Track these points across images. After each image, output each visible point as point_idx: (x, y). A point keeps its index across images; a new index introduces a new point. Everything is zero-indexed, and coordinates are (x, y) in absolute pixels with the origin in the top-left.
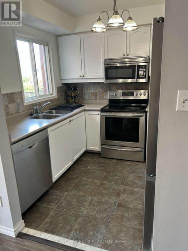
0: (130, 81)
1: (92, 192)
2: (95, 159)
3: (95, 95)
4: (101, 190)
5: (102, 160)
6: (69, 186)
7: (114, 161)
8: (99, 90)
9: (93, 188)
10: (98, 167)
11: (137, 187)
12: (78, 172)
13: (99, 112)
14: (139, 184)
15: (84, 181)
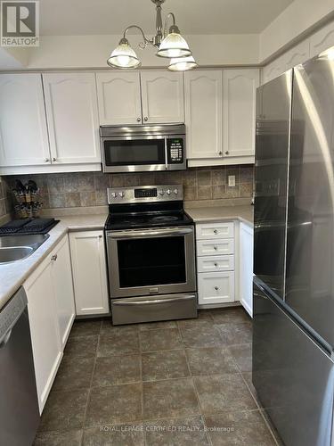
0: (152, 168)
1: (139, 411)
2: (102, 332)
3: (76, 197)
4: (154, 400)
5: (118, 332)
6: (77, 413)
7: (142, 328)
8: (83, 188)
9: (134, 400)
10: (118, 348)
11: (217, 373)
12: (78, 371)
13: (101, 233)
14: (217, 364)
15: (104, 388)
